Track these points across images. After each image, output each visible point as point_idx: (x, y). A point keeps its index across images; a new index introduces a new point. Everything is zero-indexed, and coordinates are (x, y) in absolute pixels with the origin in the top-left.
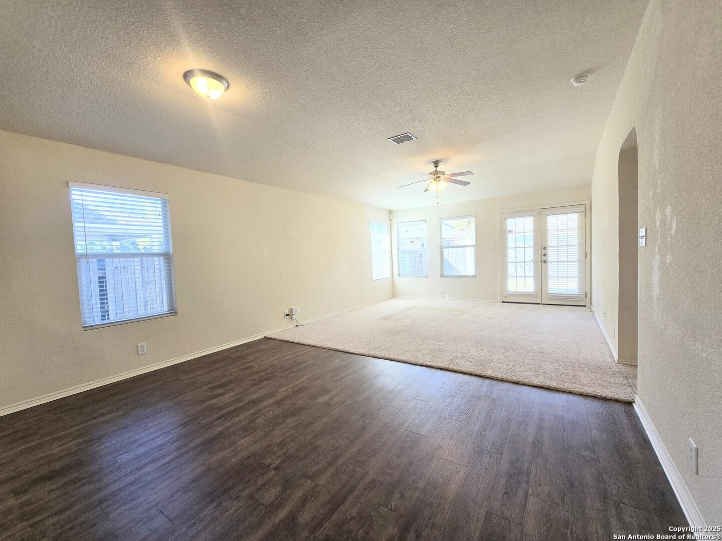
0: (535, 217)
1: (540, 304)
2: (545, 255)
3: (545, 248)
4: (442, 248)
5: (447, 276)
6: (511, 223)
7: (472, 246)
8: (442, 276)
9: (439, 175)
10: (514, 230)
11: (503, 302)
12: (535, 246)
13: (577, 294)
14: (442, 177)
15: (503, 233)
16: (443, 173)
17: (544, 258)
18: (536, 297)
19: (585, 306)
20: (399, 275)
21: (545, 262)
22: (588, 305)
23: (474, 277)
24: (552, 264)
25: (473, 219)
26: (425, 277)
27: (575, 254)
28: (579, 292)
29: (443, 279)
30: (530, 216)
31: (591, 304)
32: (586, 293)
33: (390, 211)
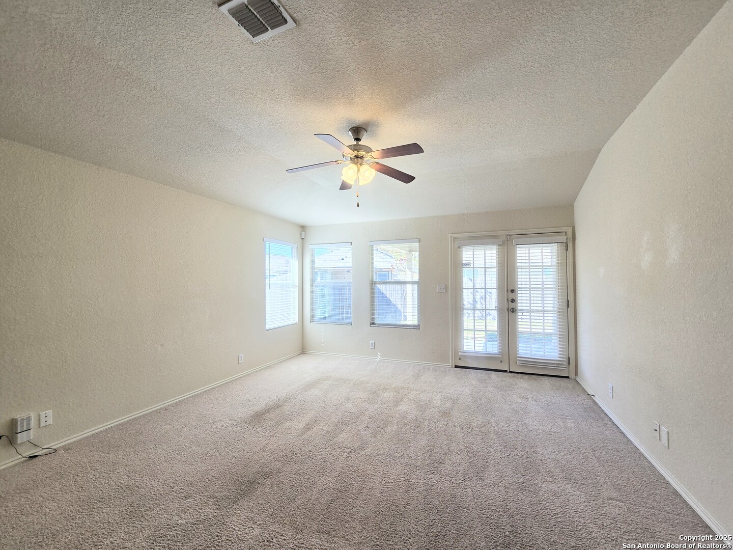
0: (500, 247)
1: (505, 371)
2: (513, 301)
3: (513, 291)
4: (373, 283)
5: (379, 324)
6: (467, 254)
7: (413, 283)
8: (373, 324)
9: (362, 153)
10: (472, 262)
11: (456, 367)
12: (500, 288)
13: (557, 360)
14: (368, 157)
15: (457, 266)
16: (369, 150)
17: (511, 305)
18: (501, 362)
19: (568, 377)
20: (312, 320)
21: (513, 310)
22: (572, 376)
23: (417, 327)
24: (524, 314)
25: (416, 245)
26: (348, 324)
27: (552, 301)
28: (560, 357)
29: (374, 328)
30: (493, 244)
31: (576, 374)
32: (569, 358)
33: (303, 228)
